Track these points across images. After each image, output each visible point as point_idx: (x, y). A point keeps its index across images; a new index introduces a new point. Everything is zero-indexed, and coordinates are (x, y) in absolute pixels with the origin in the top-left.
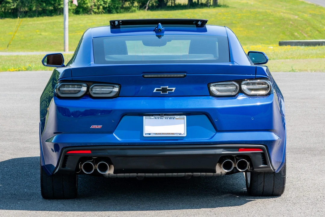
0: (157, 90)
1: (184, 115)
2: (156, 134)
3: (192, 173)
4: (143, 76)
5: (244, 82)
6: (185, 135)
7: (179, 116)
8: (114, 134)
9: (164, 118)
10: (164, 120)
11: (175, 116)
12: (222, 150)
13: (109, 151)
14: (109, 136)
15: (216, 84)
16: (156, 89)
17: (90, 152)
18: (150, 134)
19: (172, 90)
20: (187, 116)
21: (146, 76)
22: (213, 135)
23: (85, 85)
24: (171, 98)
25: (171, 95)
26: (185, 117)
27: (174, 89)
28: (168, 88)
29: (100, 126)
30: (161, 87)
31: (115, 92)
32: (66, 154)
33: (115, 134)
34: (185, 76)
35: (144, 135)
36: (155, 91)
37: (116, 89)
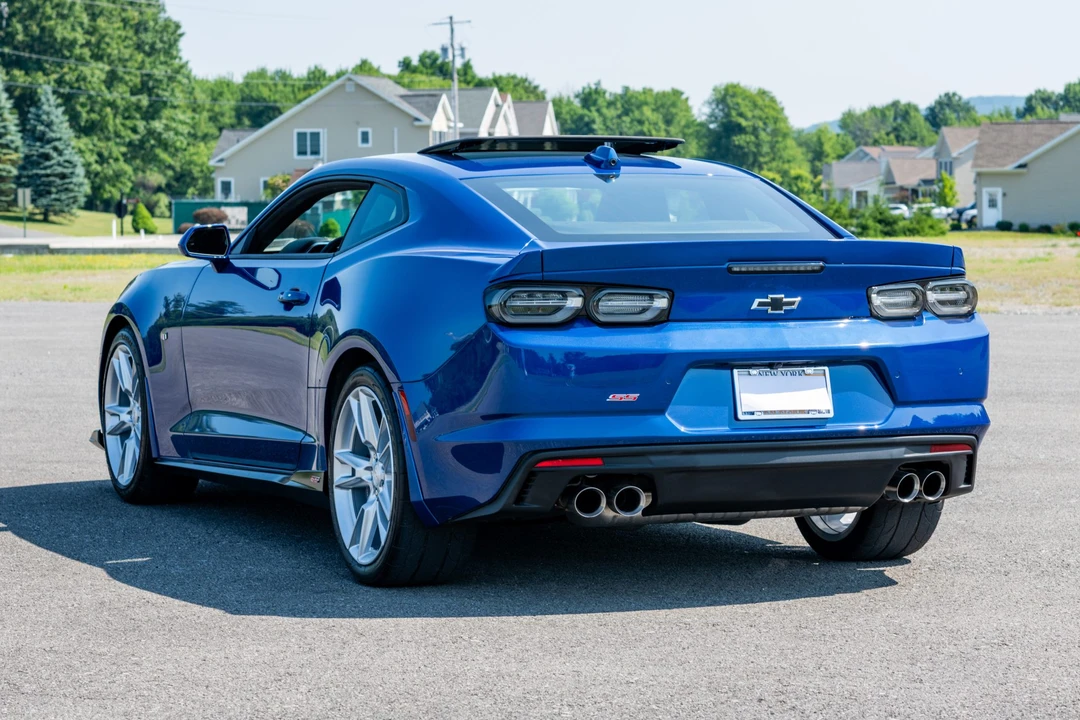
0: (760, 304)
1: (824, 365)
2: (766, 412)
3: (817, 507)
4: (729, 270)
5: (931, 284)
6: (831, 415)
7: (813, 368)
8: (666, 414)
9: (779, 373)
10: (779, 377)
11: (805, 369)
12: (903, 449)
13: (653, 458)
14: (656, 419)
15: (884, 288)
16: (757, 301)
17: (599, 461)
18: (752, 413)
19: (793, 303)
20: (832, 368)
21: (736, 269)
22: (888, 414)
23: (575, 291)
24: (792, 324)
25: (789, 317)
26: (826, 368)
27: (798, 299)
28: (785, 300)
29: (633, 397)
30: (771, 296)
31: (658, 308)
32: (534, 469)
33: (669, 414)
34: (822, 268)
35: (741, 416)
36: (754, 306)
37: (661, 303)
